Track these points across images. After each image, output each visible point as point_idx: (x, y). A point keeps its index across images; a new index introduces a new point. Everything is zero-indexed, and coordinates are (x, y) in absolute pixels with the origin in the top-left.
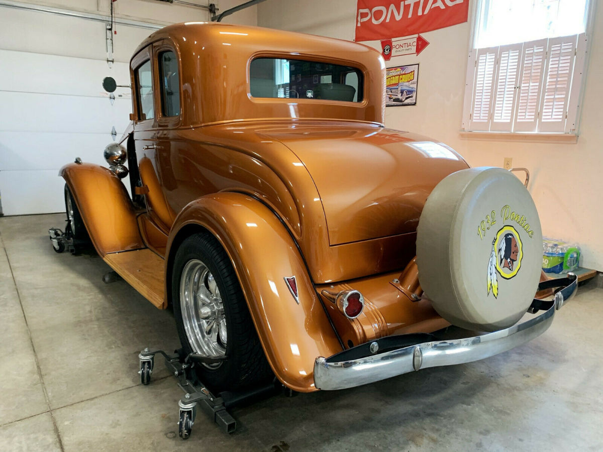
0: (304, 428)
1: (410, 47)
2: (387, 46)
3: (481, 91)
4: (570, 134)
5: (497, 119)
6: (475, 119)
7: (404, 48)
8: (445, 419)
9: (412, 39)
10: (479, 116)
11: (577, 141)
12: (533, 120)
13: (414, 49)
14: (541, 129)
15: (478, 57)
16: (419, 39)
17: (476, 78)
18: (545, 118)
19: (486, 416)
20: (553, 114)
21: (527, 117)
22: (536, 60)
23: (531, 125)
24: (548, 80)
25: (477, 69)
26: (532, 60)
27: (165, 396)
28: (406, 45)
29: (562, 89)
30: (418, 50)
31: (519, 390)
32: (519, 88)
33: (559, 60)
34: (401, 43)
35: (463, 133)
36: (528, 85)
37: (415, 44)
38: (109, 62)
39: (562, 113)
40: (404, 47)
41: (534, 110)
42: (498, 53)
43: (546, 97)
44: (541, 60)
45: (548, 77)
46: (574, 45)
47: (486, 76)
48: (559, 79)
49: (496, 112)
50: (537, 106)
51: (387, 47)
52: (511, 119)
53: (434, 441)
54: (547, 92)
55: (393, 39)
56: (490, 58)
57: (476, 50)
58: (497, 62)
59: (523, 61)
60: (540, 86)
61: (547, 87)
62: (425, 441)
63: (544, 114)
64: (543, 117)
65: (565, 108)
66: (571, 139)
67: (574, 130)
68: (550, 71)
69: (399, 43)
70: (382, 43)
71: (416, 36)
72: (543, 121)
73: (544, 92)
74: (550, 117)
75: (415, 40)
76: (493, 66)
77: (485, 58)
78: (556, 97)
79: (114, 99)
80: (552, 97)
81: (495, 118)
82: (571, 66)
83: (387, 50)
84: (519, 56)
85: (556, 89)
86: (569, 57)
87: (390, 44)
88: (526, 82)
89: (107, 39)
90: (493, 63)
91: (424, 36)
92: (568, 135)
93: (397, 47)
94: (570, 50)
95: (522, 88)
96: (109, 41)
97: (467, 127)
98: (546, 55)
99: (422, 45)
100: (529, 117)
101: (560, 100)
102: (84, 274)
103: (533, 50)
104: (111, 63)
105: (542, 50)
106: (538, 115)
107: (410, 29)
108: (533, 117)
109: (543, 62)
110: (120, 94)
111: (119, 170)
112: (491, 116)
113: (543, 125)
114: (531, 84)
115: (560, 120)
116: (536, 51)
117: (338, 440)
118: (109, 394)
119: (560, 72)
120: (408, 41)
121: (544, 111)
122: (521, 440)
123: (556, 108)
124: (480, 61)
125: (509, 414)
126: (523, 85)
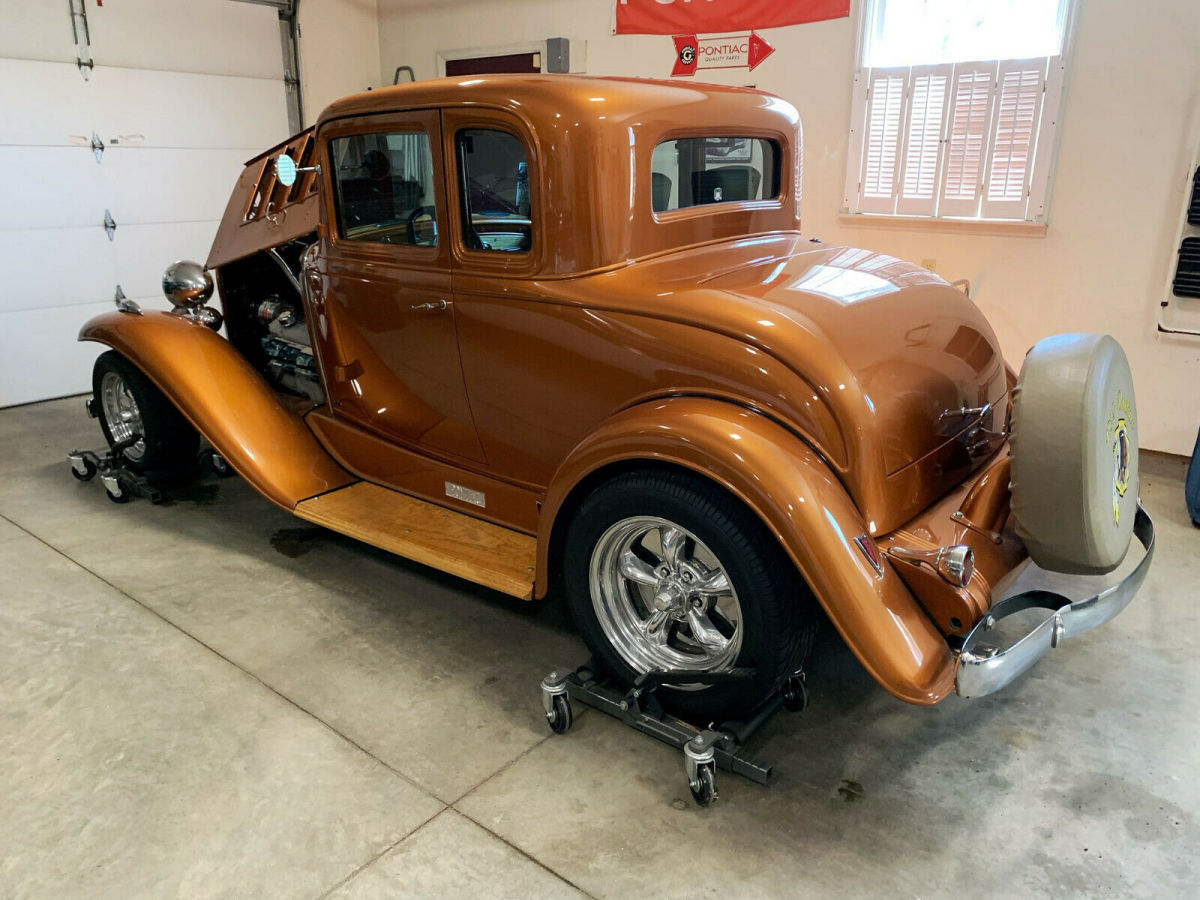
0: (856, 754)
1: (735, 53)
2: (686, 46)
3: (879, 144)
4: (1035, 223)
5: (909, 193)
6: (869, 192)
7: (723, 54)
8: (1027, 703)
9: (742, 38)
10: (877, 187)
11: (1045, 233)
12: (973, 198)
13: (744, 58)
14: (985, 214)
15: (872, 83)
16: (754, 39)
17: (869, 120)
18: (993, 196)
19: (1073, 690)
20: (1007, 189)
21: (962, 192)
22: (978, 96)
23: (970, 207)
24: (998, 131)
25: (870, 104)
26: (971, 94)
27: (608, 745)
28: (728, 49)
29: (1022, 147)
30: (753, 62)
31: (1086, 644)
32: (947, 141)
33: (1017, 99)
34: (717, 44)
35: (845, 216)
36: (963, 137)
37: (746, 48)
38: (83, 67)
39: (1020, 188)
40: (723, 52)
41: (975, 181)
42: (909, 78)
43: (994, 160)
44: (985, 96)
45: (998, 126)
46: (1042, 74)
47: (887, 117)
48: (1016, 131)
49: (906, 180)
50: (980, 173)
51: (686, 50)
52: (934, 194)
53: (1038, 738)
54: (997, 151)
55: (699, 36)
56: (896, 85)
57: (867, 69)
58: (908, 94)
59: (954, 96)
60: (984, 139)
61: (997, 143)
62: (1027, 740)
63: (991, 188)
64: (990, 193)
65: (1026, 179)
66: (1035, 230)
67: (1041, 216)
68: (1002, 117)
69: (714, 44)
70: (677, 41)
71: (748, 33)
72: (990, 199)
73: (991, 152)
74: (1001, 193)
75: (746, 41)
76: (899, 101)
77: (885, 85)
78: (1012, 159)
79: (102, 148)
80: (1006, 159)
81: (905, 191)
82: (1037, 111)
83: (687, 55)
84: (947, 85)
85: (1012, 147)
86: (1034, 95)
87: (694, 44)
88: (959, 132)
89: (73, 14)
90: (900, 95)
91: (764, 34)
92: (1029, 224)
93: (709, 51)
94: (1036, 83)
95: (953, 143)
96: (78, 19)
97: (854, 207)
98: (994, 87)
99: (759, 52)
100: (966, 192)
101: (1018, 165)
102: (225, 542)
103: (973, 77)
104: (88, 68)
105: (988, 79)
106: (982, 189)
107: (736, 19)
108: (974, 192)
109: (990, 101)
110: (114, 138)
111: (206, 317)
112: (898, 188)
113: (989, 207)
114: (969, 137)
115: (1019, 199)
116: (977, 80)
117: (917, 763)
118: (517, 759)
119: (1018, 119)
120: (732, 43)
121: (992, 182)
122: (1138, 715)
123: (1012, 179)
124: (875, 90)
125: (1099, 681)
126: (953, 137)
